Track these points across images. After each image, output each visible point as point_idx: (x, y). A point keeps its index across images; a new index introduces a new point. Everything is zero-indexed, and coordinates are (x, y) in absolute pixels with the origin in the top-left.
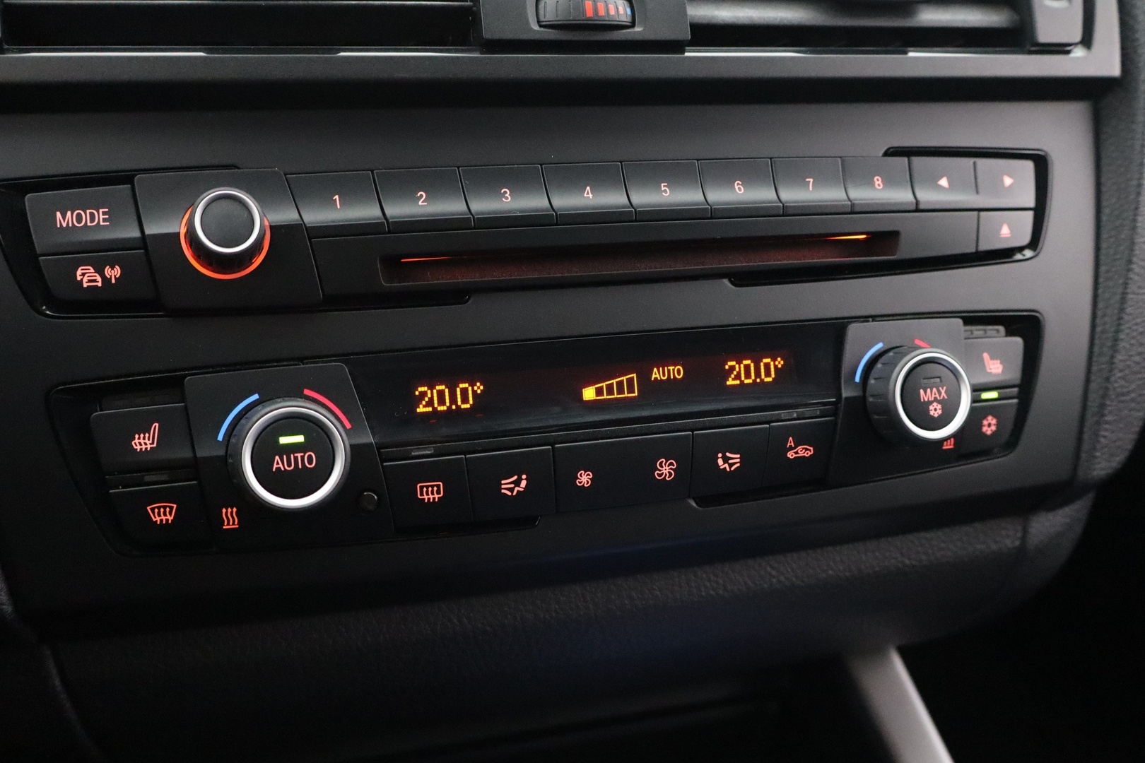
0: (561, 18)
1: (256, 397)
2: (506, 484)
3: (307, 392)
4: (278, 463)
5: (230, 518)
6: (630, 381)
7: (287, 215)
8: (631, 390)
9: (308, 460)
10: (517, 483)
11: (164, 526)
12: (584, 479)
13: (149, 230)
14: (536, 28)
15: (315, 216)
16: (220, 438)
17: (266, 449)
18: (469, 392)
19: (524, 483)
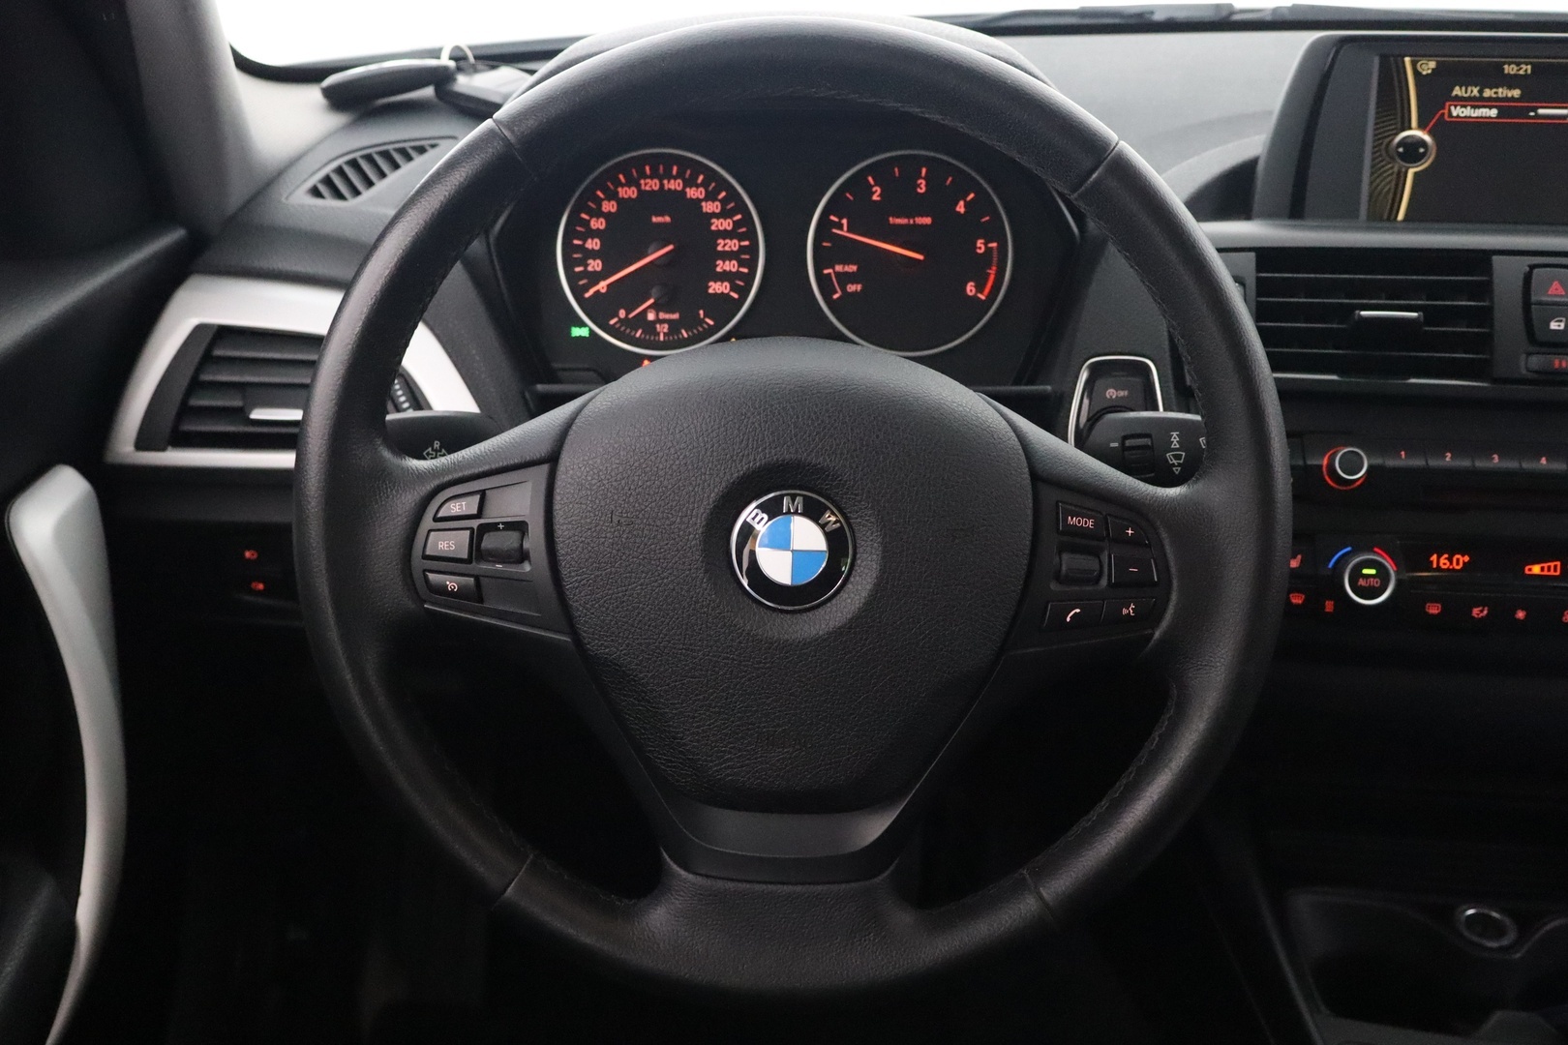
0: (1536, 368)
1: (1349, 549)
2: (1476, 611)
3: (1376, 549)
4: (1362, 582)
5: (1329, 606)
6: (1555, 566)
7: (1378, 461)
8: (1555, 570)
9: (1376, 582)
10: (1482, 611)
11: (1298, 605)
12: (1521, 615)
13: (1309, 462)
14: (1524, 372)
15: (1391, 463)
16: (1331, 565)
17: (1356, 574)
18: (1461, 560)
19: (1485, 612)
